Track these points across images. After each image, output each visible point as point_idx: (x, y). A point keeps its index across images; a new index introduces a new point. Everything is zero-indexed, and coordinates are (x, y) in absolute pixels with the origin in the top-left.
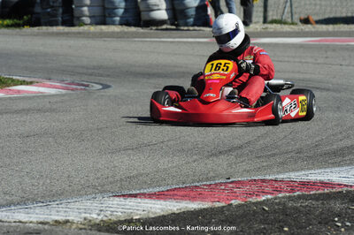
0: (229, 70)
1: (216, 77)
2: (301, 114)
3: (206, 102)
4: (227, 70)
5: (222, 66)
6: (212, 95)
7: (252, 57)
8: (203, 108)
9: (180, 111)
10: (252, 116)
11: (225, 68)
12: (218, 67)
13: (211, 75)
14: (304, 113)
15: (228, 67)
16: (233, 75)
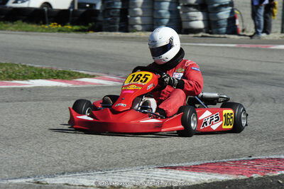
0: (148, 81)
1: (132, 87)
4: (145, 81)
5: (141, 78)
6: (122, 105)
7: (183, 70)
8: (112, 118)
10: (159, 126)
11: (144, 79)
12: (138, 78)
13: (128, 86)
14: (230, 127)
15: (147, 79)
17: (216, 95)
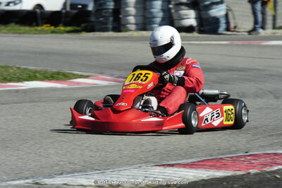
0: (148, 80)
1: (133, 86)
2: (225, 123)
3: (116, 111)
4: (145, 80)
5: (142, 77)
6: (123, 104)
7: (184, 68)
8: (113, 117)
9: (93, 119)
10: (160, 124)
11: (145, 78)
12: (138, 77)
13: (128, 85)
14: (231, 123)
15: (147, 77)
16: (151, 85)
17: (216, 92)
